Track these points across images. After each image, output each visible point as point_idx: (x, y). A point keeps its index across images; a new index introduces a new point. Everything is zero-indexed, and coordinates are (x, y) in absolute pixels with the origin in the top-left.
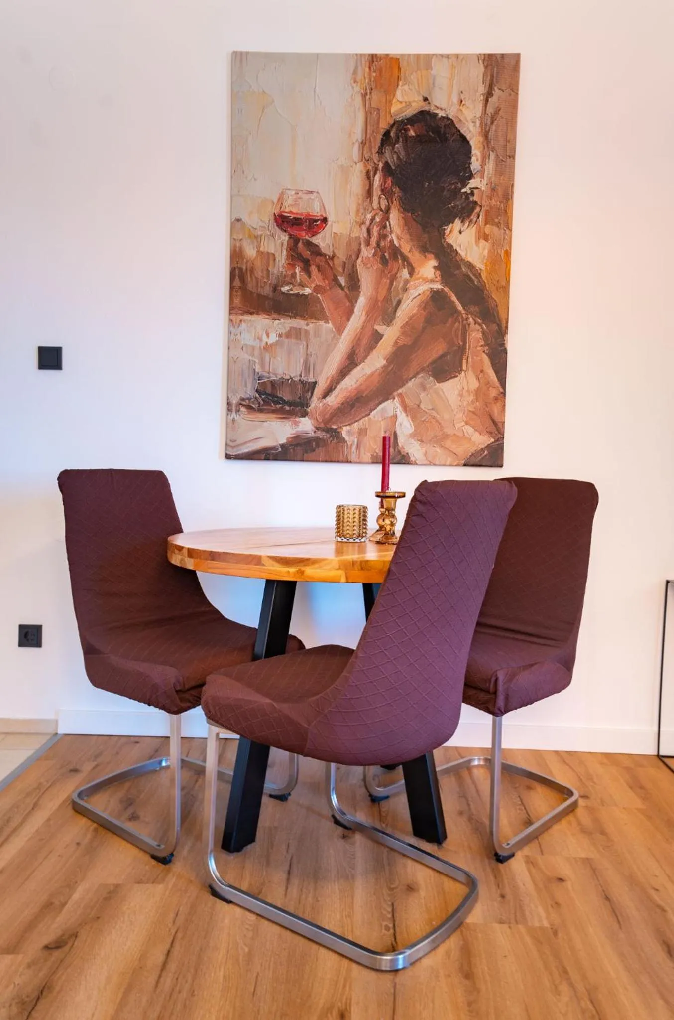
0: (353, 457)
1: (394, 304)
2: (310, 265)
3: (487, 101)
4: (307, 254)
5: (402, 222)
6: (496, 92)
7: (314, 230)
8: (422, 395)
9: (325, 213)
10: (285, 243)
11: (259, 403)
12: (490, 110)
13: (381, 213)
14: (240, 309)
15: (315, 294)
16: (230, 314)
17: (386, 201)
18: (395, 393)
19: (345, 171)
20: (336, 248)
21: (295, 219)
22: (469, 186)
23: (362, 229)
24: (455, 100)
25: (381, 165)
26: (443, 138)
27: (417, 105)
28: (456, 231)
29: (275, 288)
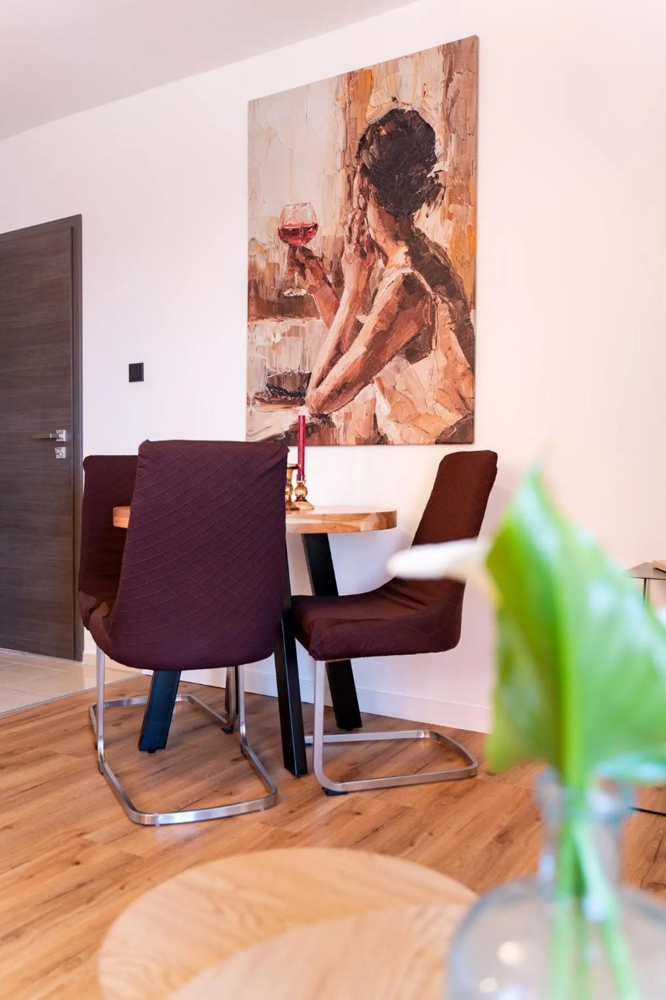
0: (341, 440)
1: (372, 292)
2: (305, 269)
3: (447, 86)
4: (302, 259)
5: (377, 215)
6: (456, 76)
7: (308, 237)
8: (398, 377)
9: (316, 219)
10: (287, 252)
11: (269, 396)
12: (451, 94)
13: (360, 211)
14: (254, 315)
15: (309, 294)
16: (248, 321)
17: (363, 199)
18: (374, 378)
19: (331, 179)
20: (325, 250)
21: (294, 230)
22: (434, 170)
23: (344, 229)
24: (419, 93)
25: (359, 168)
26: (410, 131)
27: (387, 106)
28: (423, 216)
29: (280, 293)
